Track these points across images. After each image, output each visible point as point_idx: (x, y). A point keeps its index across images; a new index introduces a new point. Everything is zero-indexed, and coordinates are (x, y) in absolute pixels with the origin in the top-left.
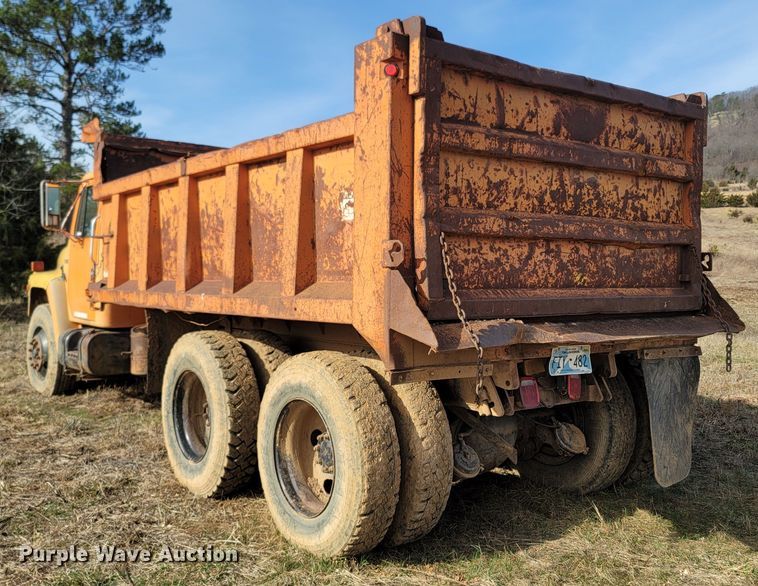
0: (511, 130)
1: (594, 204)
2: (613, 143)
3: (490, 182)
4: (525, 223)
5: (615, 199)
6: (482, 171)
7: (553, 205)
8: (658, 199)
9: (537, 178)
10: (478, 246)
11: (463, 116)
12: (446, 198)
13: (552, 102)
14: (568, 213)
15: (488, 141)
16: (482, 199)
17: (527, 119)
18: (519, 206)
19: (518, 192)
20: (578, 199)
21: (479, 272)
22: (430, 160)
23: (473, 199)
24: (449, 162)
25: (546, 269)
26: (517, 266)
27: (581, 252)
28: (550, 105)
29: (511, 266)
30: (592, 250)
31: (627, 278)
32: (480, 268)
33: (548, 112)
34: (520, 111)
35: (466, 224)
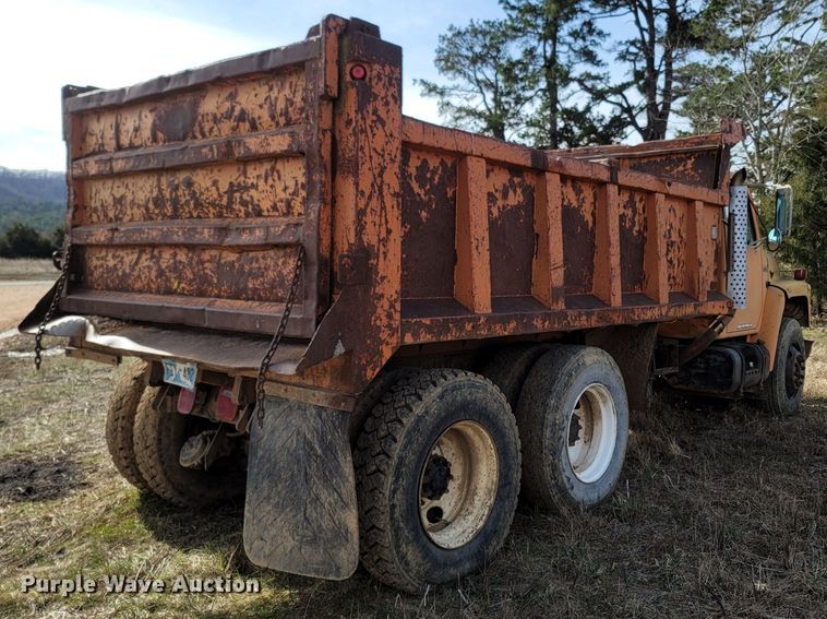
1: (192, 206)
2: (211, 130)
3: (114, 198)
5: (216, 196)
7: (157, 211)
8: (272, 186)
11: (97, 148)
16: (111, 214)
17: (134, 135)
19: (132, 203)
20: (175, 202)
21: (102, 276)
23: (106, 215)
26: (128, 271)
27: (178, 258)
28: (149, 115)
29: (124, 271)
30: (190, 255)
31: (230, 287)
32: (103, 273)
33: (148, 119)
34: (130, 129)
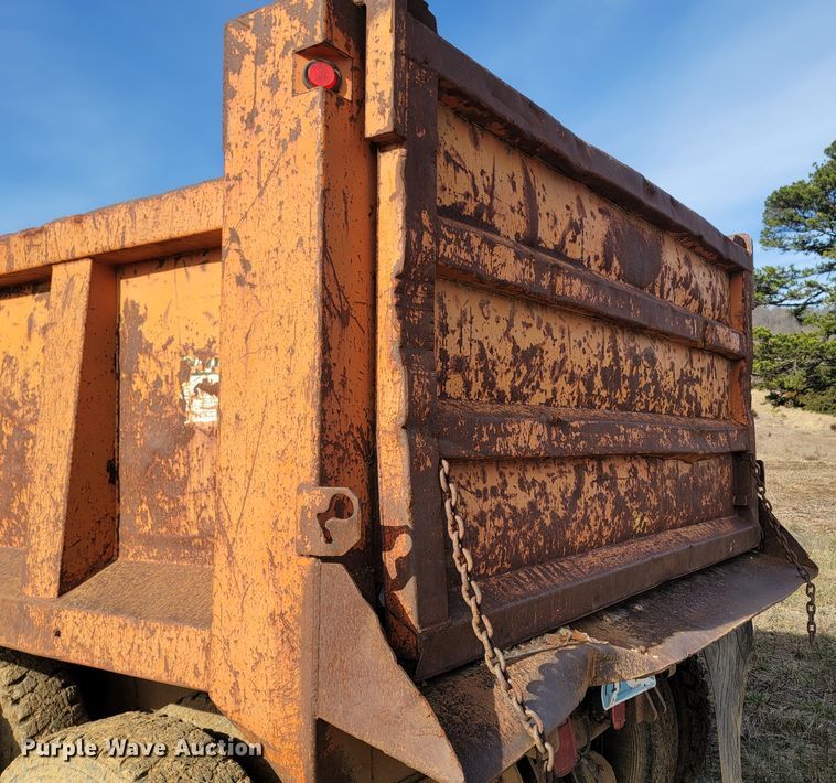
0: (546, 251)
1: (652, 393)
2: (668, 293)
3: (516, 349)
4: (575, 430)
5: (672, 384)
6: (503, 325)
7: (604, 393)
8: (711, 384)
9: (584, 345)
10: (500, 481)
11: (471, 208)
12: (442, 379)
13: (601, 211)
14: (622, 407)
15: (520, 265)
16: (504, 384)
17: (569, 237)
18: (558, 395)
19: (558, 368)
20: (633, 380)
21: (505, 537)
22: (414, 293)
23: (489, 384)
24: (445, 301)
25: (600, 512)
26: (561, 513)
27: (640, 475)
28: (599, 216)
29: (554, 515)
30: (652, 469)
31: (688, 510)
32: (506, 529)
33: (597, 227)
34: (559, 217)
35: (486, 439)
